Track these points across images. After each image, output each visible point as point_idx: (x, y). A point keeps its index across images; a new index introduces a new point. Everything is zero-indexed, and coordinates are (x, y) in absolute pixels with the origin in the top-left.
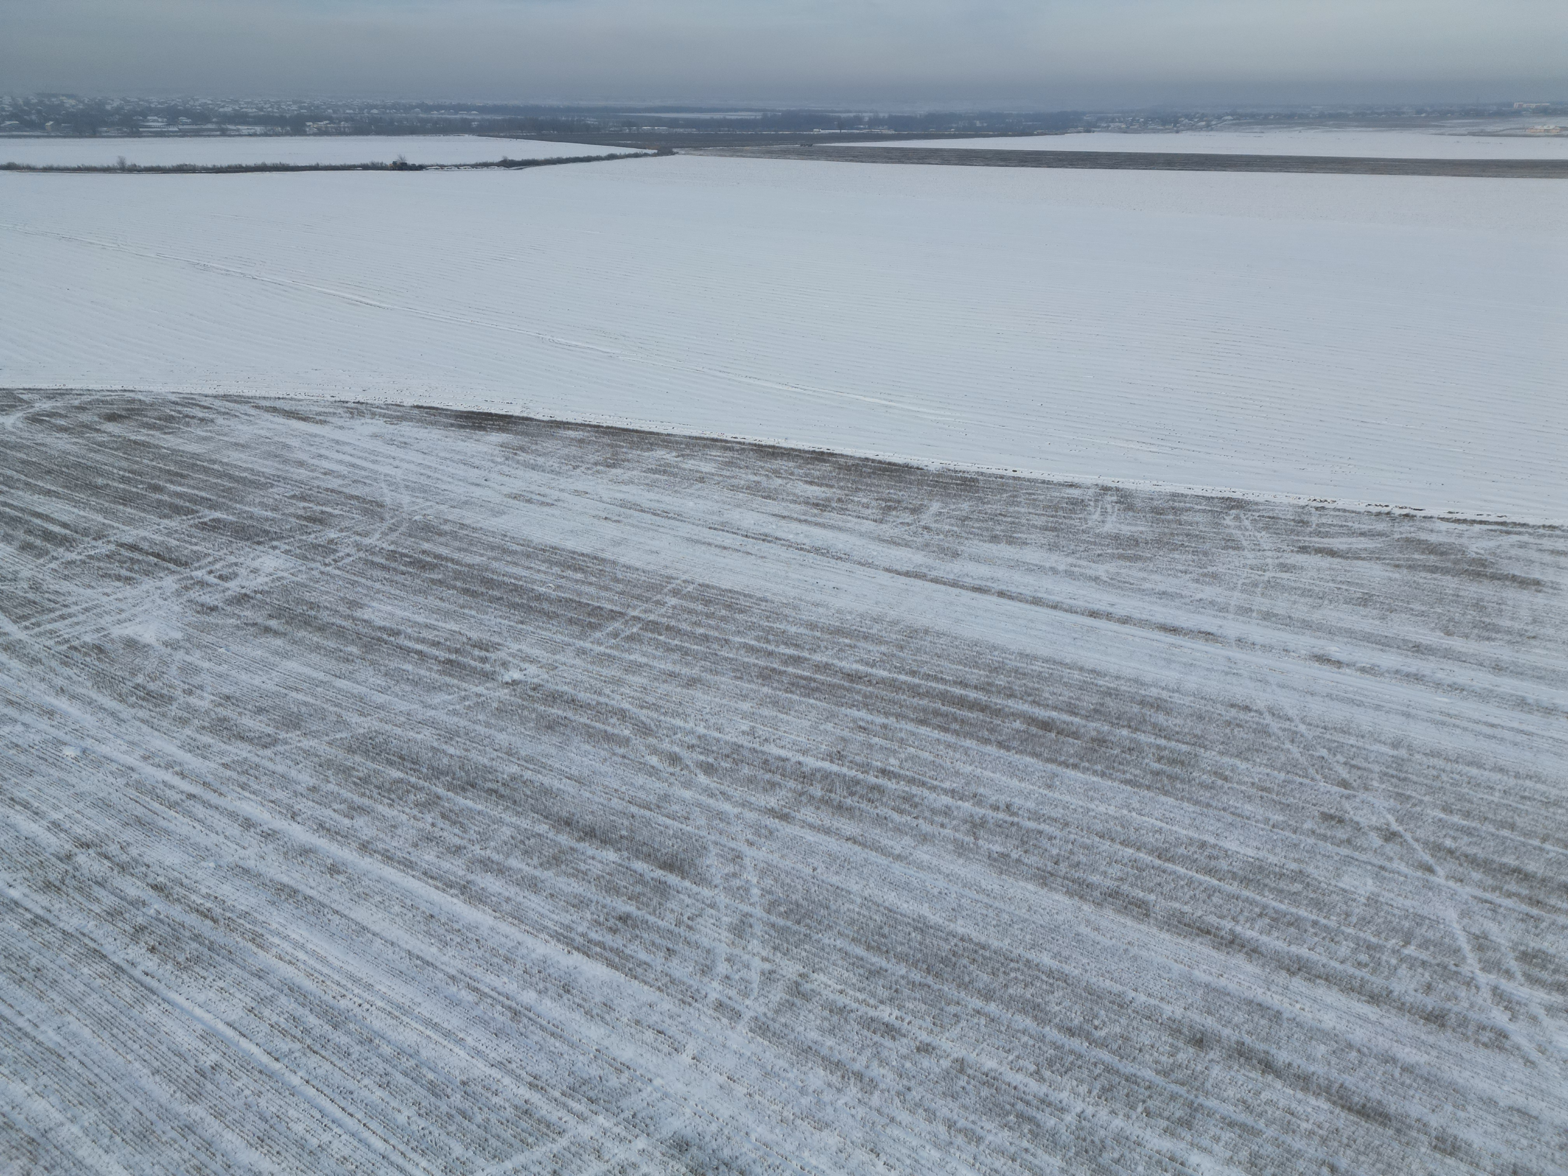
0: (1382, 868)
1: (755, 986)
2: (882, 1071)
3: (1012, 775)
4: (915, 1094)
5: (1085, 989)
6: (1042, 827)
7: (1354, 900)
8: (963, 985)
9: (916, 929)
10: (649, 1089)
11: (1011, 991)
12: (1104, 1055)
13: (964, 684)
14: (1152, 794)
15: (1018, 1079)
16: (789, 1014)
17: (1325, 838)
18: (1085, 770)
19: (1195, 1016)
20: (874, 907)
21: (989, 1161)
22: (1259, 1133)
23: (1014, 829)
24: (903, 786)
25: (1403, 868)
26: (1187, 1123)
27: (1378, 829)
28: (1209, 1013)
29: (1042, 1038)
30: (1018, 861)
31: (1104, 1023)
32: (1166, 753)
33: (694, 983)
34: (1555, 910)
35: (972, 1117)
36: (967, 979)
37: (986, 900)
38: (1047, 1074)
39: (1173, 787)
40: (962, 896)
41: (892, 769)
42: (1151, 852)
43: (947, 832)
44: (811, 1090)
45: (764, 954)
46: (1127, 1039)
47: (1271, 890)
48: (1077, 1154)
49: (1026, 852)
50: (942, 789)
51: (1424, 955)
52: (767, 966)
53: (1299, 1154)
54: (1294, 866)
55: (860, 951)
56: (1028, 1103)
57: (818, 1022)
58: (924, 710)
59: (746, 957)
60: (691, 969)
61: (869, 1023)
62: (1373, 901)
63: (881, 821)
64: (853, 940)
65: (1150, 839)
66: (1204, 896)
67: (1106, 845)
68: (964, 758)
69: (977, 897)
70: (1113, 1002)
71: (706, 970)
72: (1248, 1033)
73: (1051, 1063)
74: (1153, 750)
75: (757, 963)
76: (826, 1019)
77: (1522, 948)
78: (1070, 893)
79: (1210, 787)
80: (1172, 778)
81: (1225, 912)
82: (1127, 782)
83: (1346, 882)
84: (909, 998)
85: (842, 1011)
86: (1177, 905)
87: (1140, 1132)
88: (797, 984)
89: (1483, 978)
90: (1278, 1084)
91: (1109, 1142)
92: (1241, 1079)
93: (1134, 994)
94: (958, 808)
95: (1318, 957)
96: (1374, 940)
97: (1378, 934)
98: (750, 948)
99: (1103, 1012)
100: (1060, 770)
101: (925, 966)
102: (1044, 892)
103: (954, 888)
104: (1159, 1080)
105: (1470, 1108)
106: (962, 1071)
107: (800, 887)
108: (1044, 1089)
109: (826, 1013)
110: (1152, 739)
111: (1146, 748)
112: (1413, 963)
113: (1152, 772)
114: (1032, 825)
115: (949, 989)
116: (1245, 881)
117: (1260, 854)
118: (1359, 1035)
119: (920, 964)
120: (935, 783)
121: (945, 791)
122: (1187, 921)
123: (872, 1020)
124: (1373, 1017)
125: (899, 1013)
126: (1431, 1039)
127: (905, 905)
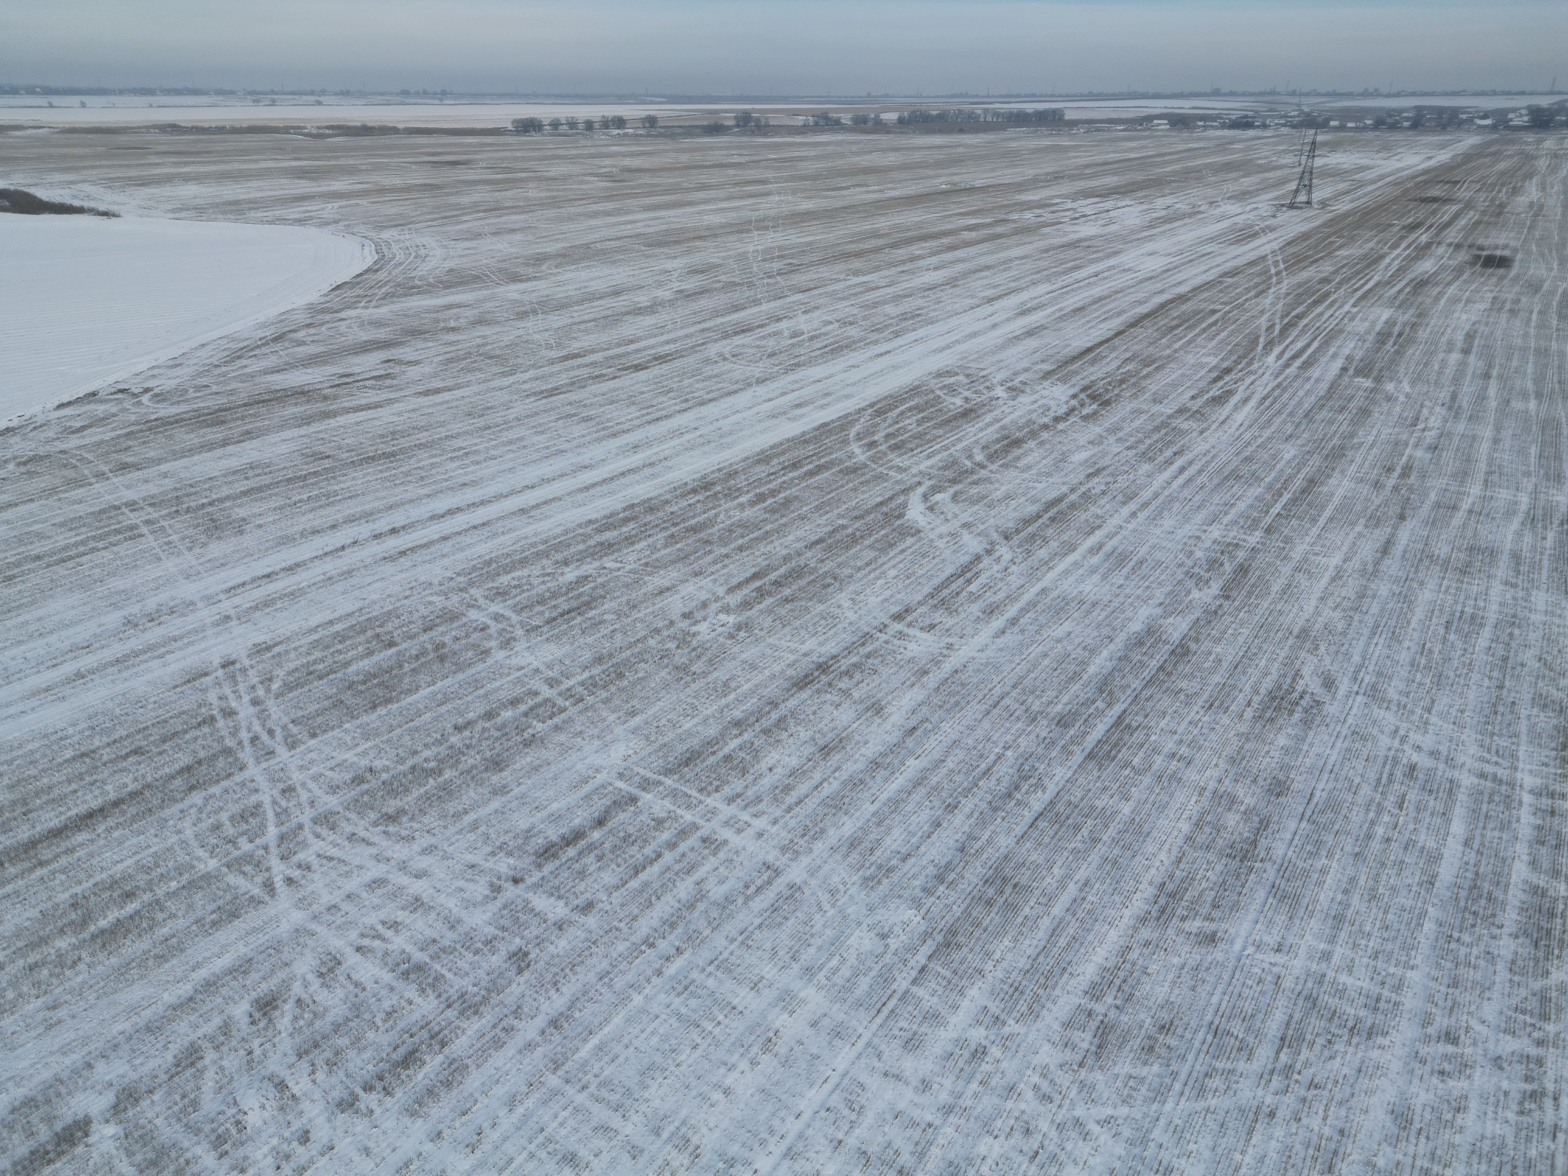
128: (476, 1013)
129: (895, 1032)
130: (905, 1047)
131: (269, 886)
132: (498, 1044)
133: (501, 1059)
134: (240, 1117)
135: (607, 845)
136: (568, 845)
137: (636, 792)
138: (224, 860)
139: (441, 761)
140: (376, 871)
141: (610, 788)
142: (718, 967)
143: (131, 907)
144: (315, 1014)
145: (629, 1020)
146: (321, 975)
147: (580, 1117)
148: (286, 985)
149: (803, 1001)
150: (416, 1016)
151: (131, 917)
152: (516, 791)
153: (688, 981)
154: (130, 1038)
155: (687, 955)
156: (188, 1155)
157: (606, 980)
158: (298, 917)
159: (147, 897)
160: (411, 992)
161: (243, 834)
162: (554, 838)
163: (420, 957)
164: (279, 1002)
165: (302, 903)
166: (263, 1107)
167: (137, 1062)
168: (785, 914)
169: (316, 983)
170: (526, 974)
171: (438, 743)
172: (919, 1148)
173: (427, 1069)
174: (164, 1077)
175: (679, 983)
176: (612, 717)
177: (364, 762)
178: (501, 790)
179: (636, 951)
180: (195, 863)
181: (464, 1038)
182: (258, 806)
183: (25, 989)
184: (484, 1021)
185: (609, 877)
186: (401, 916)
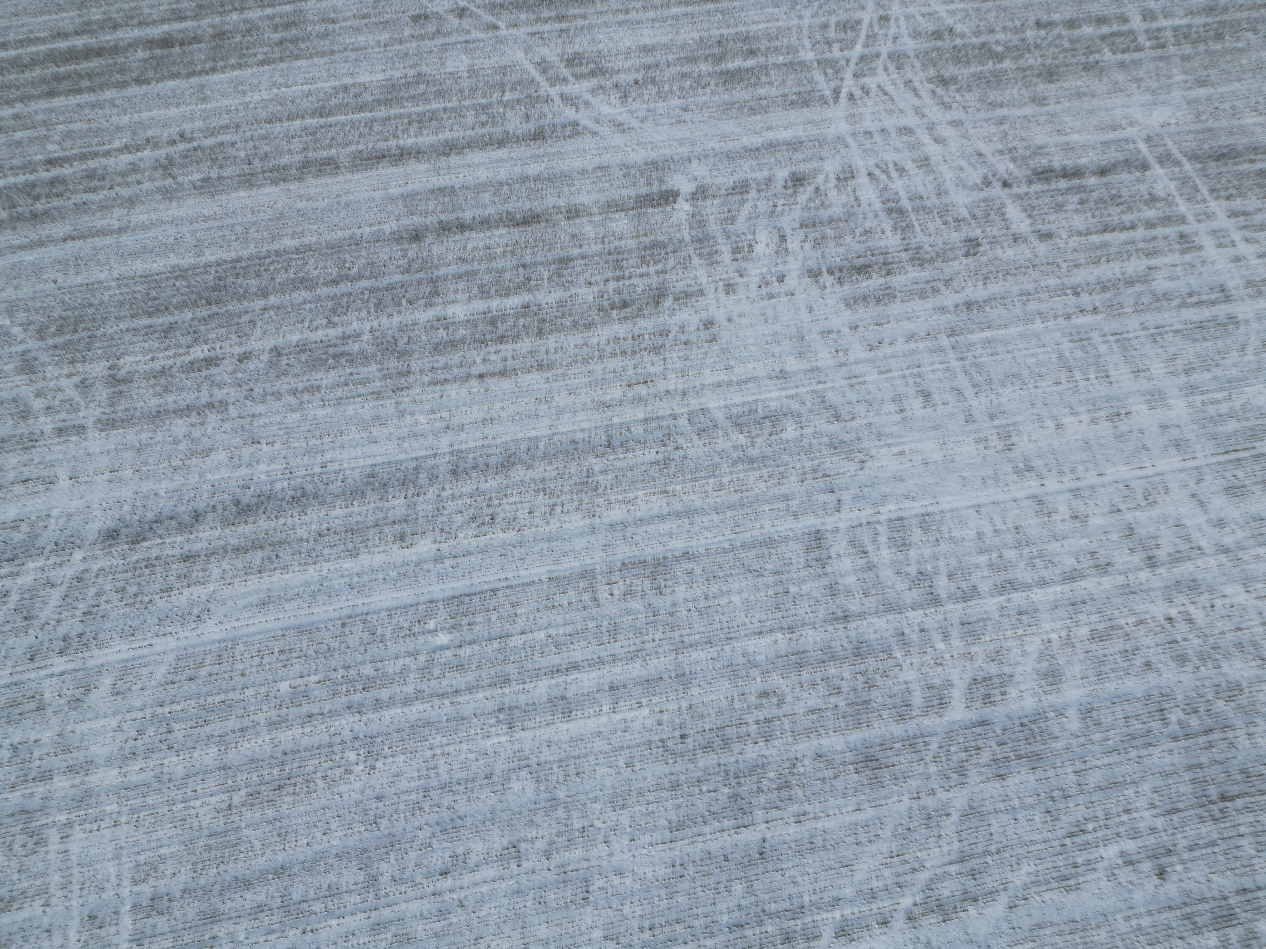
0: (467, 42)
1: (78, 399)
2: (224, 391)
3: (167, 105)
4: (258, 390)
5: (327, 247)
6: (220, 138)
7: (460, 78)
8: (241, 298)
9: (176, 278)
10: (52, 521)
11: (278, 280)
12: (365, 283)
13: (62, 35)
14: (286, 64)
15: (320, 335)
16: (123, 401)
17: (421, 37)
18: (224, 69)
19: (406, 222)
20: (131, 282)
21: (332, 396)
22: (477, 271)
23: (199, 153)
24: (78, 166)
25: (479, 35)
26: (435, 293)
27: (452, 11)
28: (413, 214)
29: (319, 299)
30: (220, 178)
31: (353, 262)
32: (277, 20)
33: (23, 429)
34: (574, 17)
35: (305, 378)
36: (241, 291)
37: (216, 224)
38: (336, 319)
39: (299, 49)
40: (195, 232)
41: (56, 155)
42: (313, 116)
43: (146, 186)
44: (181, 437)
45: (66, 372)
46: (373, 264)
47: (407, 100)
48: (383, 355)
49: (221, 167)
50: (116, 150)
51: (516, 95)
52: (76, 379)
53: (504, 270)
54: (412, 72)
55: (145, 321)
56: (335, 346)
57: (151, 391)
58: (44, 81)
59: (52, 384)
60: (11, 422)
61: (191, 367)
62: (472, 72)
63: (82, 208)
64: (132, 316)
65: (306, 104)
66: (367, 130)
67: (277, 128)
68: (115, 111)
69: (207, 225)
70: (350, 245)
71: (25, 414)
72: (441, 212)
73: (334, 311)
74: (266, 23)
75: (64, 382)
76: (155, 385)
77: (566, 57)
78: (275, 182)
79: (325, 35)
80: (294, 41)
81: (387, 135)
82: (262, 63)
83: (450, 67)
84: (207, 331)
85: (163, 371)
86: (353, 148)
87: (412, 317)
88: (113, 376)
89: (554, 92)
90: (474, 234)
91: (397, 335)
92: (451, 245)
93: (359, 231)
94: (141, 159)
95: (457, 134)
96: (484, 101)
97: (484, 95)
98: (49, 375)
99: (348, 256)
100: (203, 79)
101: (204, 302)
102: (254, 192)
103: (184, 229)
104: (406, 277)
105: (576, 182)
106: (279, 354)
107: (53, 303)
108: (340, 330)
109: (152, 381)
110: (259, 13)
111: (260, 23)
112: (511, 105)
113: (276, 44)
114: (210, 141)
115: (234, 307)
116: (388, 102)
117: (388, 74)
118: (503, 174)
119: (199, 302)
120: (105, 148)
121: (120, 151)
122: (366, 156)
123: (192, 363)
124: (505, 157)
125: (208, 346)
126: (541, 151)
127: (155, 265)
128: (921, 265)
129: (1228, 475)
130: (1226, 489)
131: (836, 92)
132: (923, 295)
133: (920, 306)
134: (753, 243)
135: (1095, 195)
136: (1063, 177)
137: (1151, 160)
138: (818, 57)
139: (1008, 49)
140: (911, 120)
141: (1131, 146)
142: (1118, 341)
143: (750, 63)
144: (823, 204)
145: (1021, 336)
146: (838, 179)
147: (948, 374)
148: (815, 172)
149: (1168, 406)
150: (882, 244)
151: (747, 70)
152: (1051, 108)
153: (1086, 336)
154: (716, 155)
155: (1099, 317)
156: (718, 248)
157: (1024, 298)
158: (843, 128)
159: (762, 60)
160: (887, 225)
161: (839, 41)
162: (1056, 165)
163: (906, 203)
164: (806, 183)
165: (852, 119)
166: (767, 245)
167: (714, 173)
168: (1207, 335)
169: (833, 183)
170: (970, 260)
171: (1015, 30)
172: (1178, 556)
173: (870, 282)
174: (723, 192)
175: (1079, 333)
176: (1179, 78)
177: (950, 21)
178: (1039, 100)
179: (1062, 291)
180: (800, 49)
181: (904, 277)
182: (858, 22)
183: (675, 88)
184: (923, 274)
185: (1078, 222)
186: (909, 166)
